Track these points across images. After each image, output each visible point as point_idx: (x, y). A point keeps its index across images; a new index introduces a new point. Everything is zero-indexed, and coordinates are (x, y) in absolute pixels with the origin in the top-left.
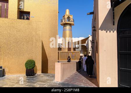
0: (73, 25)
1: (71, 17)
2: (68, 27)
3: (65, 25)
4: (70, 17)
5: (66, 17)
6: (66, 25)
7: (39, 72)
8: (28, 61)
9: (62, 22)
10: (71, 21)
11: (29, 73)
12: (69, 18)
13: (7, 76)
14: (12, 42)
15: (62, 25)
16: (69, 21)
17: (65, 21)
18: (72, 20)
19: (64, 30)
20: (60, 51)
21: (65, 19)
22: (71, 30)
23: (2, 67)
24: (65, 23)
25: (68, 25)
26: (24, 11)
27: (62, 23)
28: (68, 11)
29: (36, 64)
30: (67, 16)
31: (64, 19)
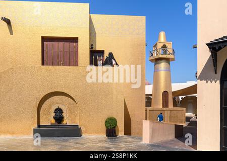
0: (173, 59)
1: (169, 46)
2: (163, 65)
3: (157, 60)
4: (167, 45)
5: (159, 46)
6: (160, 61)
7: (121, 134)
8: (108, 118)
9: (152, 55)
10: (168, 53)
11: (110, 133)
12: (164, 47)
13: (83, 136)
14: (88, 95)
15: (152, 61)
16: (165, 53)
17: (157, 55)
18: (171, 51)
19: (156, 71)
20: (149, 108)
21: (158, 50)
22: (168, 70)
23: (78, 126)
24: (157, 57)
25: (163, 61)
26: (97, 49)
27: (152, 58)
28: (162, 34)
29: (117, 124)
30: (162, 45)
31: (156, 50)
